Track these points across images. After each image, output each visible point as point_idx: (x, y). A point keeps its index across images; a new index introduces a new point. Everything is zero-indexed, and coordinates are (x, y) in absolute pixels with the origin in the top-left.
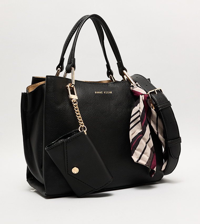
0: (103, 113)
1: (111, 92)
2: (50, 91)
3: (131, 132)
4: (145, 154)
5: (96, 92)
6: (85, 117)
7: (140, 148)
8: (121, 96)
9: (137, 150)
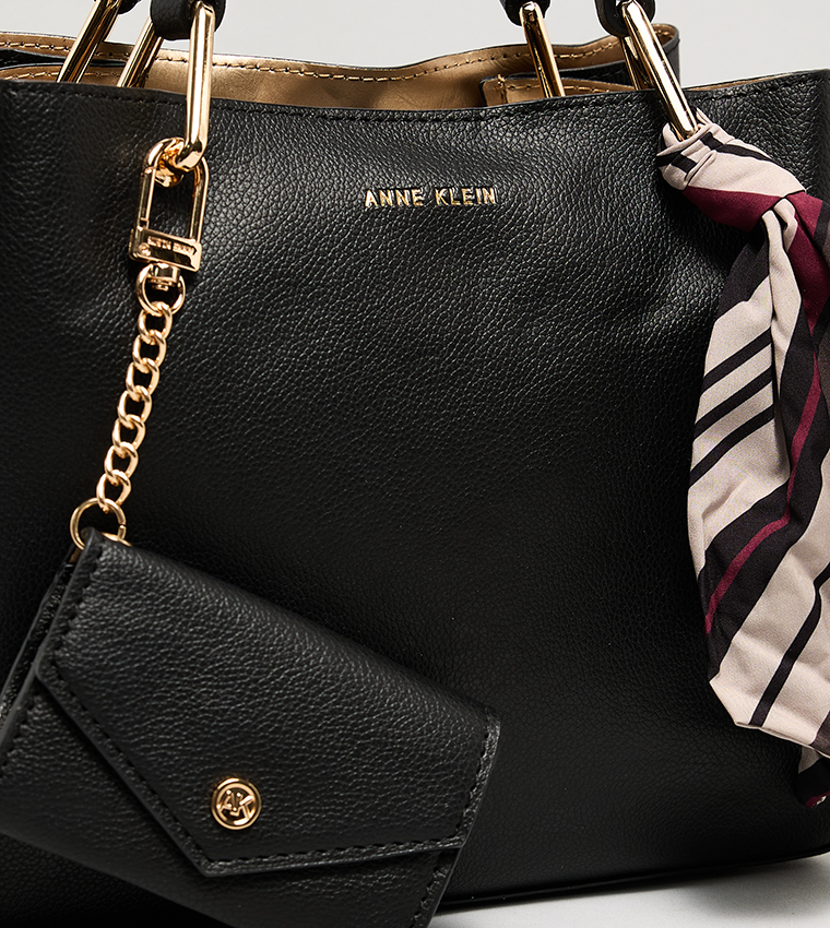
0: (419, 354)
1: (490, 196)
2: (21, 199)
3: (698, 498)
4: (807, 661)
5: (370, 198)
6: (272, 393)
7: (772, 618)
8: (565, 220)
9: (752, 633)
